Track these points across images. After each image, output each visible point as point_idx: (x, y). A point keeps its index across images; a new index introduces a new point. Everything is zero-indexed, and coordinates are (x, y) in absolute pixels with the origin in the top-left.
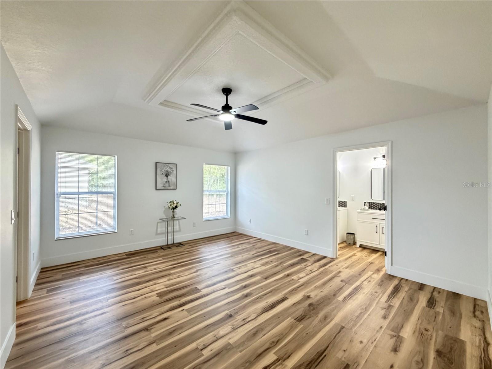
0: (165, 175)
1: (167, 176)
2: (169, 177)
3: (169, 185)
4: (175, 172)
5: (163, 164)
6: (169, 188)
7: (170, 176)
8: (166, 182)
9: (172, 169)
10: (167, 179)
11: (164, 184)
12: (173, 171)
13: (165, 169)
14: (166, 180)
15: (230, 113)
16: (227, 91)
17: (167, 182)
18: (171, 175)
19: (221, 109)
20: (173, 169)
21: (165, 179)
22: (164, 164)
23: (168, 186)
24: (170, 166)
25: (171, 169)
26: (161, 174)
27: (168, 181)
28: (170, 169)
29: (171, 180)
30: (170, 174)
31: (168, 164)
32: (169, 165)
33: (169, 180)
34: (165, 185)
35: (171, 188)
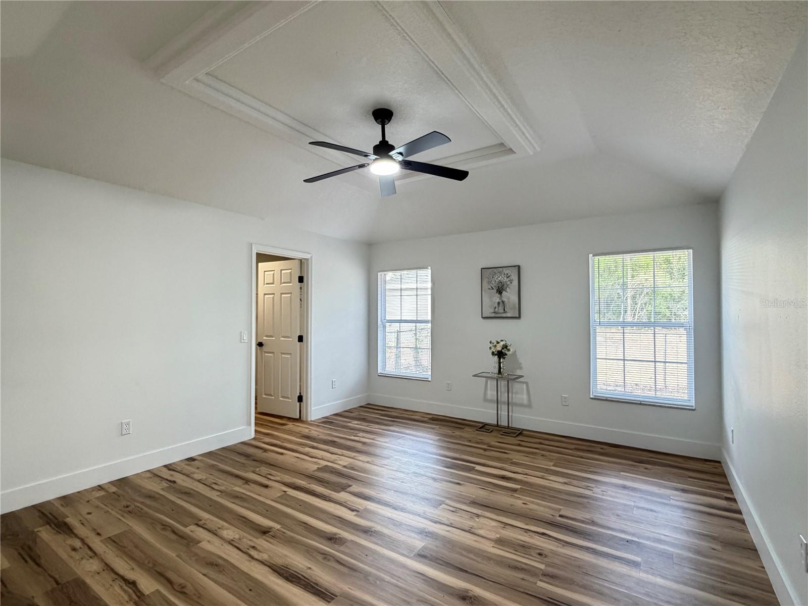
0: (497, 290)
1: (500, 292)
2: (504, 293)
3: (504, 310)
4: (516, 283)
5: (491, 270)
6: (504, 315)
7: (506, 291)
8: (499, 303)
9: (509, 276)
10: (501, 298)
11: (495, 308)
12: (511, 281)
13: (495, 279)
14: (498, 300)
15: (391, 157)
16: (383, 115)
17: (501, 304)
18: (508, 289)
19: (372, 152)
20: (512, 277)
21: (496, 298)
22: (495, 270)
23: (502, 311)
24: (506, 271)
25: (507, 278)
26: (489, 289)
27: (503, 302)
28: (505, 278)
29: (509, 298)
30: (506, 288)
31: (501, 269)
32: (503, 270)
33: (504, 299)
34: (496, 310)
35: (509, 315)
